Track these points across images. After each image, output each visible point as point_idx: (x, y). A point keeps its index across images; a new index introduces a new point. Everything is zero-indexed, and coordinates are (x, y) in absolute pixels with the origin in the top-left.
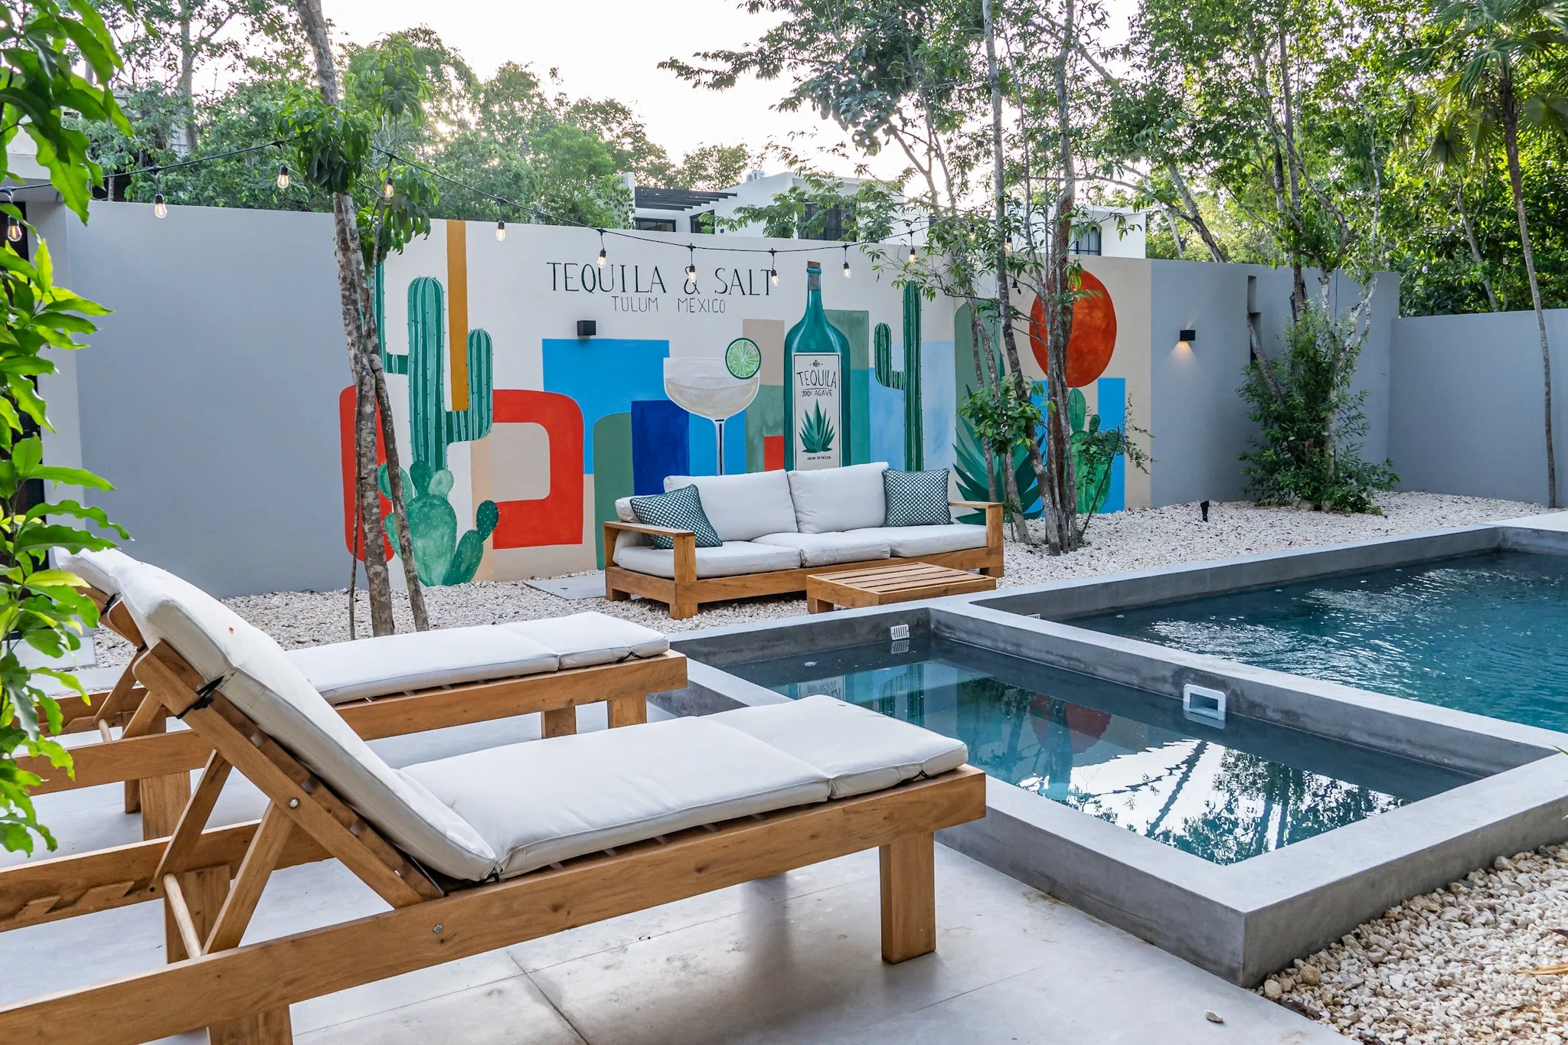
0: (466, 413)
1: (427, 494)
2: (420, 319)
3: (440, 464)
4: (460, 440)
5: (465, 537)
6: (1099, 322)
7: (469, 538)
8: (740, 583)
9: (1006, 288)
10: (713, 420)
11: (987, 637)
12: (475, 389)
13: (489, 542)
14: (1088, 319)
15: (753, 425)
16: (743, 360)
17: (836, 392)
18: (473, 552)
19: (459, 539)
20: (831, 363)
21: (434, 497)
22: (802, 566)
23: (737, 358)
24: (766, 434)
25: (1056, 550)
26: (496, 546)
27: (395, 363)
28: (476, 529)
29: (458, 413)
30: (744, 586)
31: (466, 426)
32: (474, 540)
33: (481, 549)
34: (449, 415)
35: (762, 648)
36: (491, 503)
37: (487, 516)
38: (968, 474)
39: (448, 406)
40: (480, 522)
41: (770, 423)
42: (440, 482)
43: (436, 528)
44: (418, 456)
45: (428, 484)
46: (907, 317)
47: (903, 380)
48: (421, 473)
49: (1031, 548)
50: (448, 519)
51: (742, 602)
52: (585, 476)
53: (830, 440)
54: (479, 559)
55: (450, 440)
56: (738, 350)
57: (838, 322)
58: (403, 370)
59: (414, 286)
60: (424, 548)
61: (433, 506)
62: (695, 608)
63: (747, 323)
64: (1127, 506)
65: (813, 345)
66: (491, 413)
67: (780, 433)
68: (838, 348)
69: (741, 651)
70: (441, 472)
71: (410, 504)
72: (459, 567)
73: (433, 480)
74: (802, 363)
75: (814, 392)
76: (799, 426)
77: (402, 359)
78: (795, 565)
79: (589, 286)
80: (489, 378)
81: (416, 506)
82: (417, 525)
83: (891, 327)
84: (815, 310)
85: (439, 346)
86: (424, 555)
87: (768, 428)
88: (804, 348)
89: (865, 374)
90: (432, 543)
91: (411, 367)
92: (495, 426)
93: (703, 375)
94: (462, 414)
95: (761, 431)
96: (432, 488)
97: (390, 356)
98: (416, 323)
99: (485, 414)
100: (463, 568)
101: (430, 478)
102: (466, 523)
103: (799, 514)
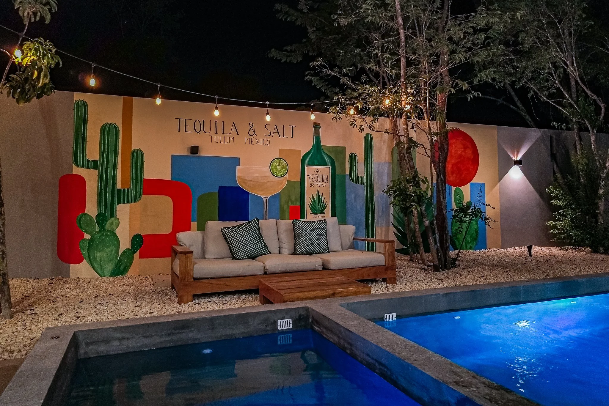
0: (128, 190)
1: (104, 230)
2: (106, 143)
3: (112, 214)
4: (124, 203)
5: (124, 252)
6: (469, 155)
7: (126, 252)
8: (223, 283)
9: (407, 129)
10: (262, 197)
11: (335, 334)
12: (134, 178)
13: (137, 255)
14: (463, 153)
15: (284, 199)
16: (279, 168)
17: (329, 185)
18: (128, 260)
19: (120, 253)
20: (326, 170)
21: (108, 231)
22: (265, 273)
23: (276, 167)
24: (290, 204)
25: (436, 269)
26: (141, 257)
27: (91, 164)
28: (130, 248)
29: (124, 189)
30: (225, 285)
31: (128, 196)
32: (129, 254)
33: (133, 258)
34: (119, 190)
35: (169, 335)
36: (140, 235)
37: (137, 242)
38: (400, 228)
39: (119, 186)
40: (132, 245)
41: (293, 199)
42: (112, 224)
43: (108, 247)
44: (101, 210)
45: (106, 224)
46: (366, 150)
47: (364, 181)
48: (102, 219)
49: (426, 267)
50: (115, 242)
51: (225, 294)
52: (192, 223)
53: (325, 208)
54: (131, 264)
55: (119, 203)
56: (277, 164)
57: (329, 151)
58: (95, 168)
59: (103, 128)
60: (101, 256)
61: (107, 236)
62: (190, 297)
63: (281, 151)
64: (487, 247)
65: (316, 163)
66: (142, 191)
67: (299, 204)
68: (329, 164)
69: (152, 336)
70: (113, 219)
71: (95, 234)
72: (120, 267)
73: (108, 223)
74: (310, 170)
75: (316, 185)
76: (308, 201)
77: (95, 162)
78: (261, 273)
79: (198, 130)
80: (142, 173)
81: (98, 235)
82: (98, 245)
83: (357, 154)
84: (317, 145)
85: (116, 156)
86: (101, 260)
87: (292, 202)
88: (311, 163)
89: (344, 176)
90: (105, 254)
91: (99, 165)
92: (143, 196)
93: (257, 175)
94: (126, 191)
95: (288, 202)
96: (107, 227)
97: (88, 161)
98: (104, 145)
99: (139, 190)
100: (122, 267)
101: (107, 221)
102: (125, 244)
103: (281, 244)
